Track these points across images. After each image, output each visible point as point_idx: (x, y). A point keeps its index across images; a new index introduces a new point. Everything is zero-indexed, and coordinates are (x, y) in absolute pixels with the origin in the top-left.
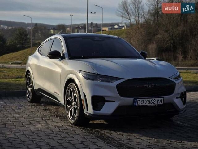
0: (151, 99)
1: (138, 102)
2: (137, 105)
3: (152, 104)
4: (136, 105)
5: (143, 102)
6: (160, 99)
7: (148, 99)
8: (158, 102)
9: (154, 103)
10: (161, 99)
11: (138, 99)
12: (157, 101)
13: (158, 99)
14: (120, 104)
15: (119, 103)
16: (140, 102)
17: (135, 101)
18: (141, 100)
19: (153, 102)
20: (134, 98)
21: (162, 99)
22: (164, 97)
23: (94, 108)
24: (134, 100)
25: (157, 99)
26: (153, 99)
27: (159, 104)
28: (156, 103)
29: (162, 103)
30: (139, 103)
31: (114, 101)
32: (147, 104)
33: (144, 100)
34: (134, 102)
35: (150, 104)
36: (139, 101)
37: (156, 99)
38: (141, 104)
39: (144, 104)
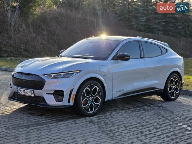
0: (25, 90)
3: (27, 94)
4: (18, 93)
6: (31, 91)
7: (24, 90)
11: (19, 89)
12: (29, 93)
14: (13, 90)
18: (20, 89)
19: (27, 92)
20: (17, 87)
21: (33, 91)
25: (29, 91)
27: (31, 95)
30: (20, 92)
32: (24, 94)
33: (22, 90)
34: (17, 90)
35: (26, 94)
38: (21, 93)
39: (22, 93)
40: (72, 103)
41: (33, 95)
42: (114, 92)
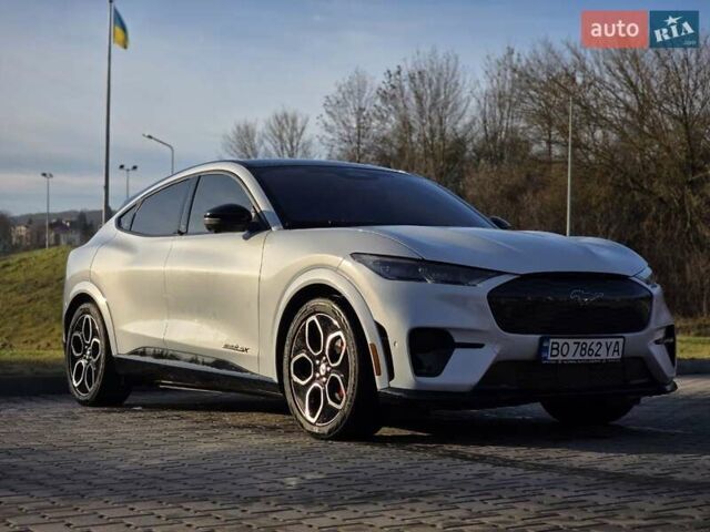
0: (589, 341)
1: (553, 349)
2: (549, 358)
3: (593, 357)
4: (545, 359)
5: (567, 350)
6: (615, 340)
7: (581, 341)
8: (608, 349)
9: (596, 355)
10: (617, 343)
11: (552, 340)
12: (604, 349)
13: (609, 340)
14: (498, 355)
15: (497, 351)
16: (557, 349)
17: (545, 345)
18: (561, 341)
19: (595, 349)
20: (540, 336)
21: (621, 342)
22: (624, 335)
23: (418, 368)
24: (541, 341)
25: (606, 340)
26: (597, 341)
27: (610, 357)
28: (603, 355)
29: (620, 357)
30: (555, 352)
31: (480, 346)
32: (578, 357)
33: (571, 342)
34: (541, 348)
35: (587, 357)
36: (555, 346)
37: (603, 341)
38: (560, 357)
39: (569, 357)
41: (618, 356)
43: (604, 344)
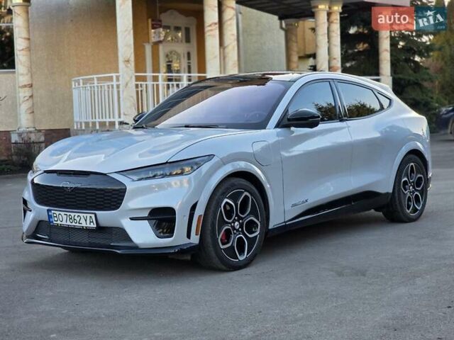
0: (73, 214)
1: (54, 217)
2: (54, 222)
3: (77, 224)
5: (63, 218)
6: (89, 215)
7: (68, 214)
8: (86, 221)
9: (79, 223)
10: (91, 217)
11: (53, 212)
12: (85, 219)
13: (85, 215)
14: (35, 216)
17: (50, 213)
18: (58, 213)
19: (78, 219)
20: (47, 208)
21: (93, 216)
22: (96, 212)
24: (48, 211)
26: (77, 214)
27: (88, 225)
28: (83, 224)
29: (95, 226)
30: (56, 219)
31: (30, 211)
32: (69, 223)
33: (63, 213)
35: (74, 224)
37: (82, 215)
38: (59, 222)
39: (64, 223)
40: (195, 239)
41: (93, 225)
42: (288, 207)
43: (82, 217)
